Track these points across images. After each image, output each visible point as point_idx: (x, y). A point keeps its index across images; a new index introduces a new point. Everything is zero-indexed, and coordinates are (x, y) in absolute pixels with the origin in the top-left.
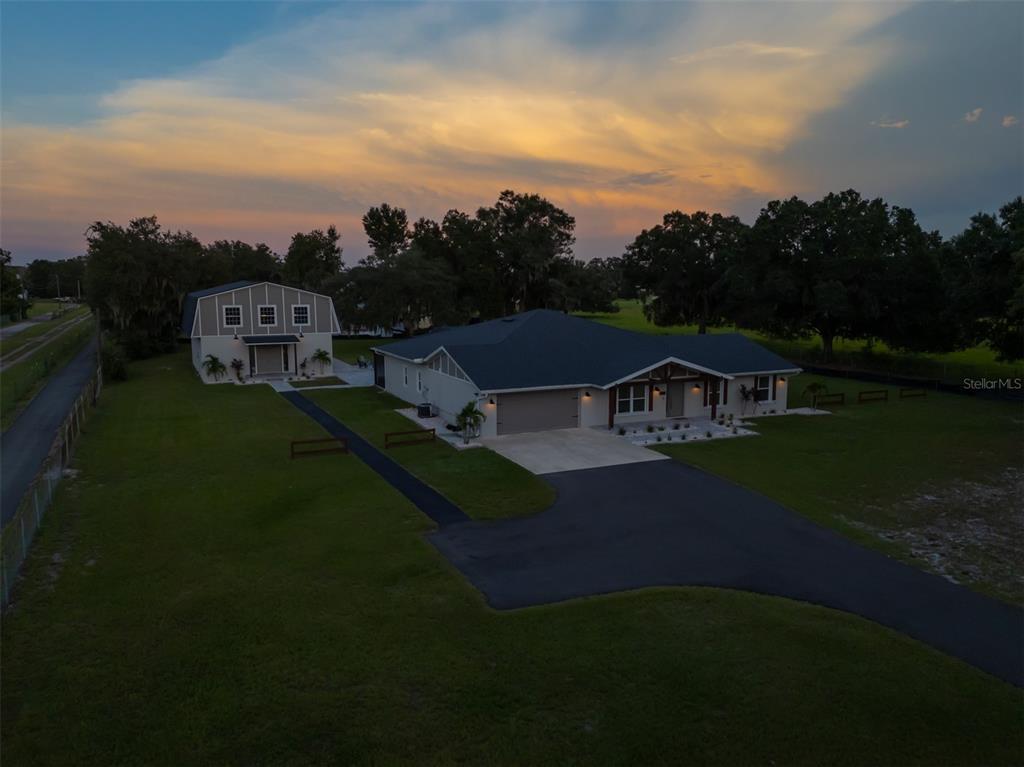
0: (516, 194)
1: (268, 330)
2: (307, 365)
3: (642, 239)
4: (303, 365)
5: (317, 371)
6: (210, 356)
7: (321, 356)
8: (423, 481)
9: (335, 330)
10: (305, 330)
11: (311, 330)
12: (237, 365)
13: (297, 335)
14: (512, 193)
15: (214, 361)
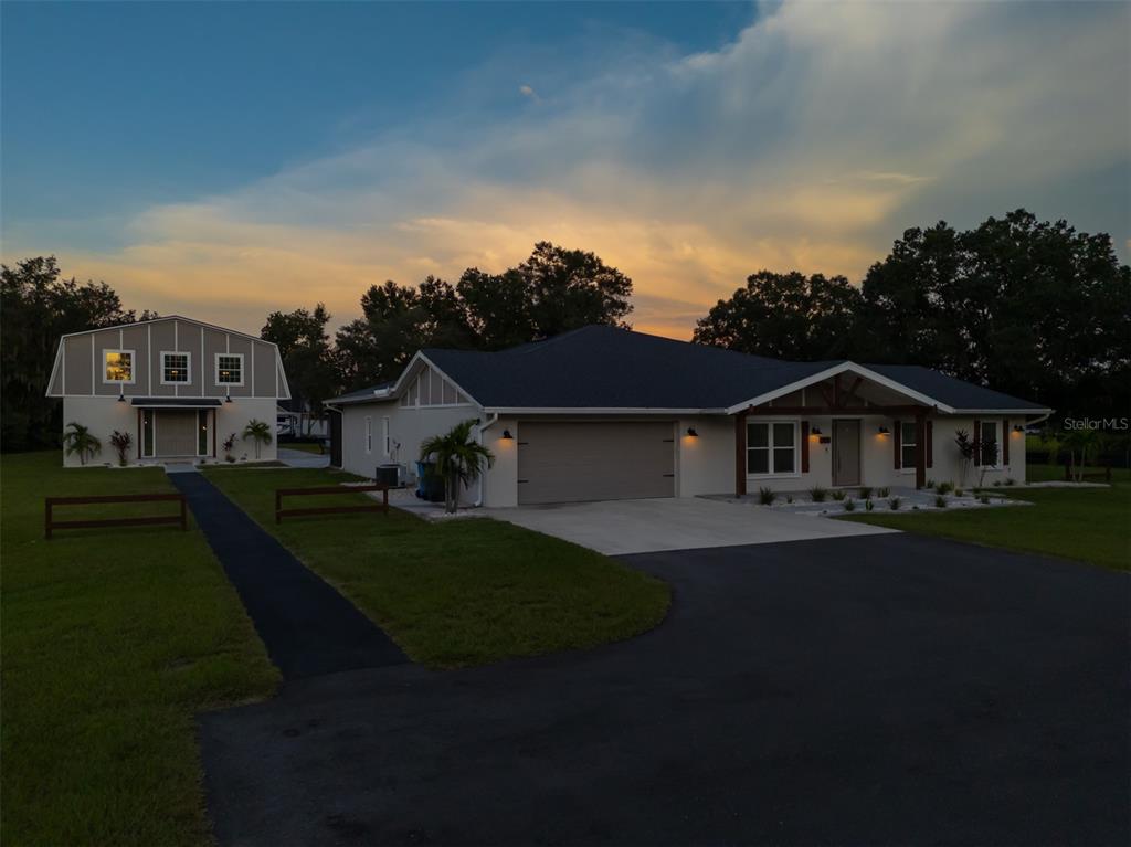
0: (555, 246)
1: (176, 391)
2: (234, 443)
3: (719, 311)
4: (229, 445)
5: (248, 454)
6: (74, 425)
7: (259, 432)
8: (316, 571)
9: (282, 393)
10: (236, 392)
11: (245, 392)
12: (121, 443)
13: (222, 399)
14: (549, 246)
15: (81, 431)
